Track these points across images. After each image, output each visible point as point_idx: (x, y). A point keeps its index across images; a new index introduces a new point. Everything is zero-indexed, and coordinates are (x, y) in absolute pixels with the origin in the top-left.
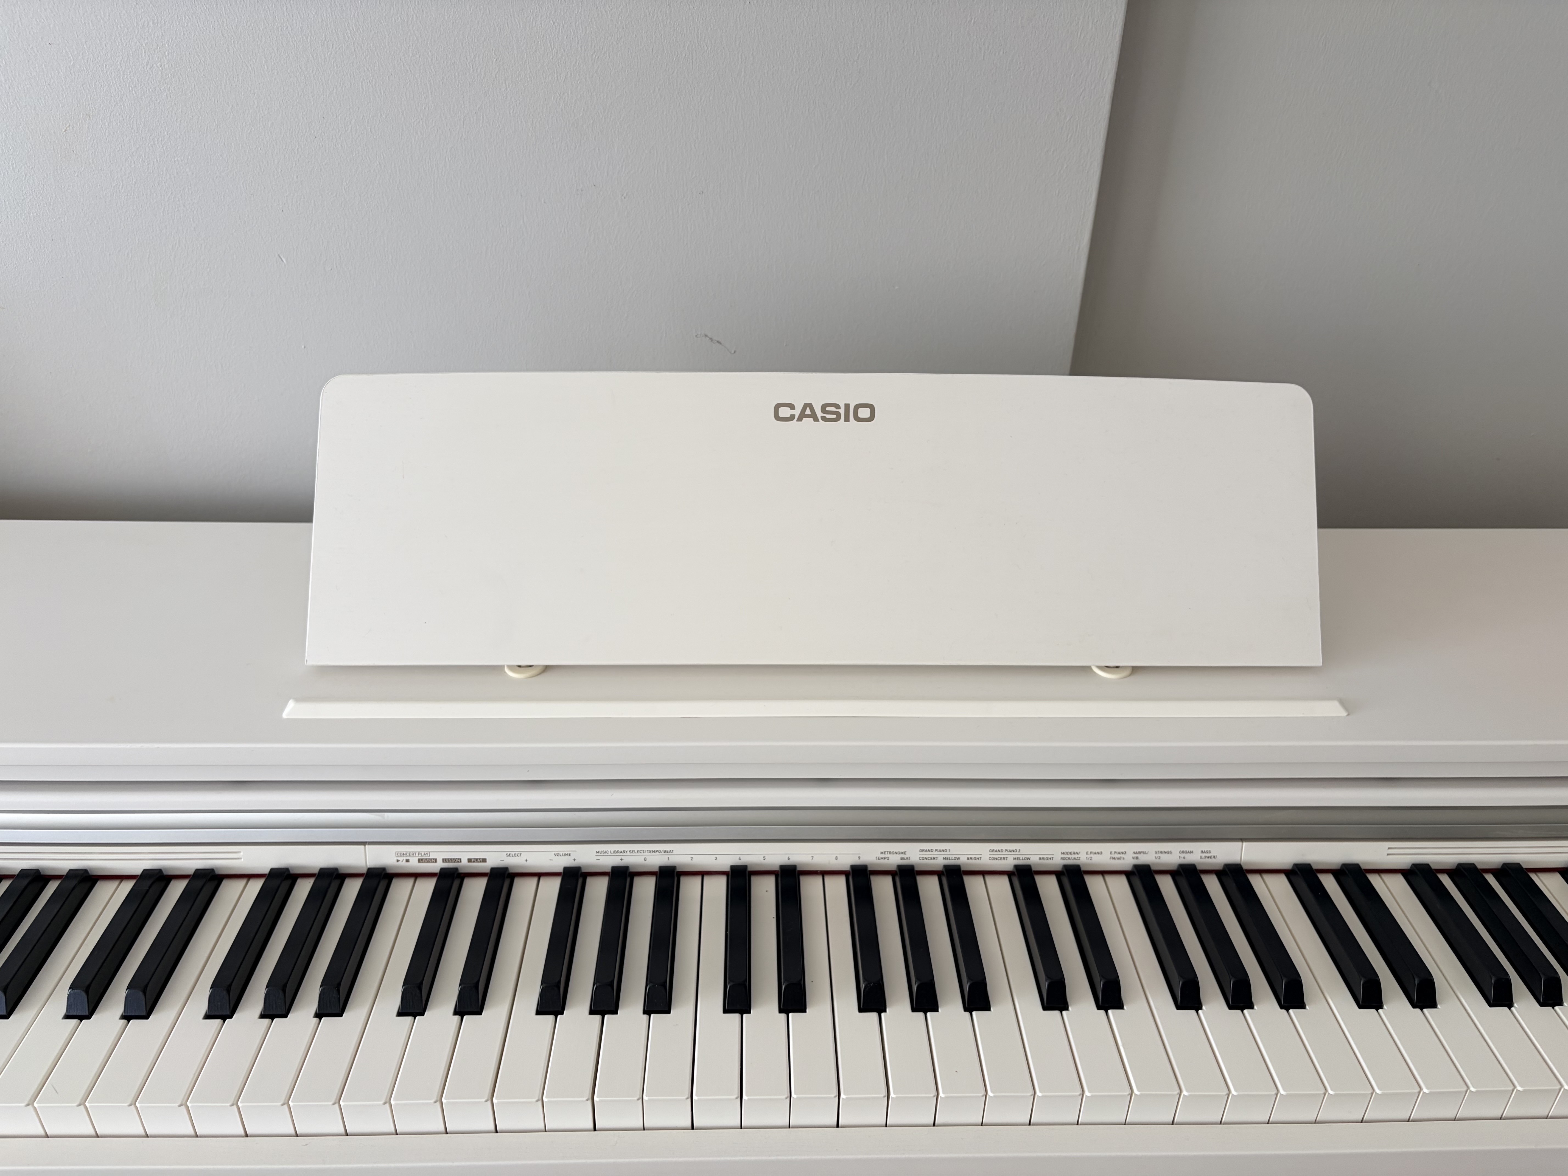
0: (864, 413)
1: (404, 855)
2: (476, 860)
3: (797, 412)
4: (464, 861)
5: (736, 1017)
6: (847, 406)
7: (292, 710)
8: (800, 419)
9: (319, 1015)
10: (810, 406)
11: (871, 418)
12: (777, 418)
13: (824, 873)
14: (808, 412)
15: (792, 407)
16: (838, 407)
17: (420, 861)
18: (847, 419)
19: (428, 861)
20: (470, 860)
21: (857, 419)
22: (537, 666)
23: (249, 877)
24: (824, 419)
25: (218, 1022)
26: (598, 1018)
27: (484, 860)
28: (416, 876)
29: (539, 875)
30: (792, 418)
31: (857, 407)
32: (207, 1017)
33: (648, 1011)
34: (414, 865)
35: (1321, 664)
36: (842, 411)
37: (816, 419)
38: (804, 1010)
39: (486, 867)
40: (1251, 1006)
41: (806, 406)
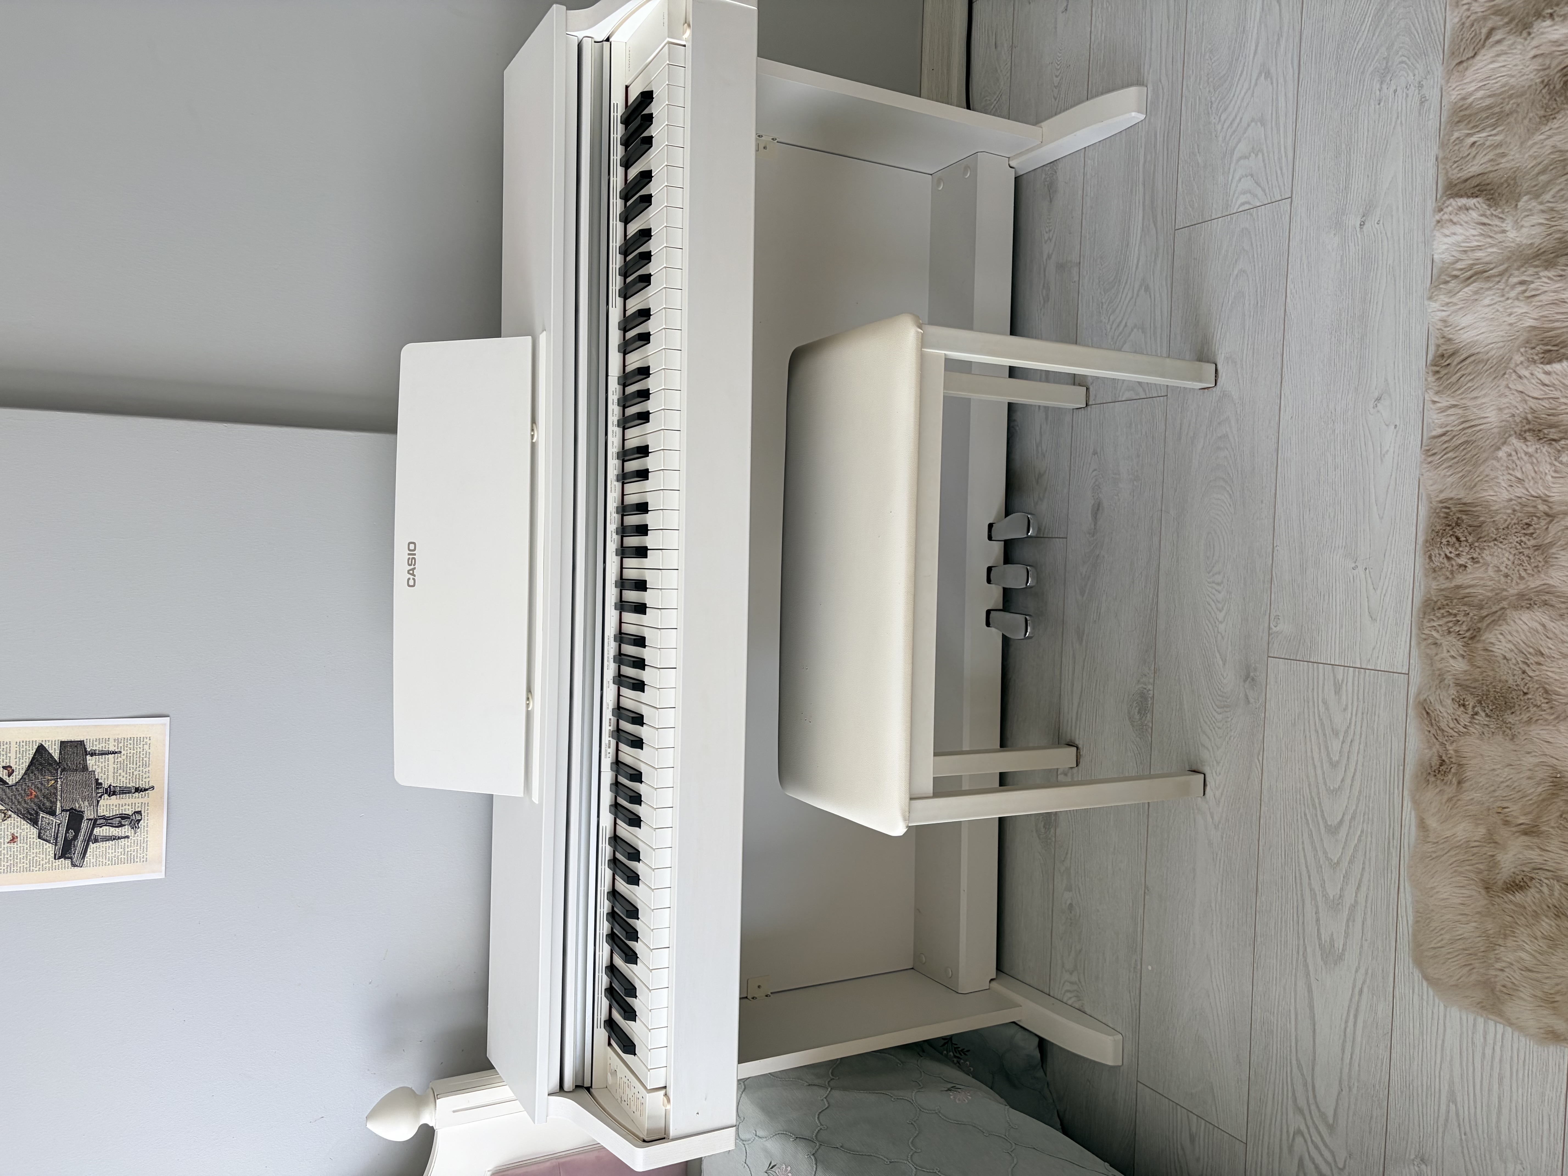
0: (412, 547)
1: (606, 755)
2: (610, 723)
3: (412, 577)
4: (611, 728)
5: (647, 609)
6: (409, 554)
7: (535, 799)
8: (415, 576)
9: (641, 782)
10: (408, 571)
11: (414, 543)
12: (414, 586)
13: (622, 568)
14: (411, 572)
15: (409, 579)
16: (409, 558)
17: (609, 747)
18: (415, 554)
19: (609, 744)
20: (610, 726)
21: (414, 550)
22: (528, 695)
23: (615, 823)
24: (414, 565)
25: (642, 823)
26: (646, 667)
27: (610, 719)
28: (617, 750)
29: (619, 695)
30: (413, 579)
31: (409, 550)
32: (640, 827)
33: (644, 646)
34: (612, 750)
35: (530, 337)
36: (411, 557)
37: (415, 568)
38: (646, 581)
39: (614, 719)
40: (648, 389)
41: (409, 573)
